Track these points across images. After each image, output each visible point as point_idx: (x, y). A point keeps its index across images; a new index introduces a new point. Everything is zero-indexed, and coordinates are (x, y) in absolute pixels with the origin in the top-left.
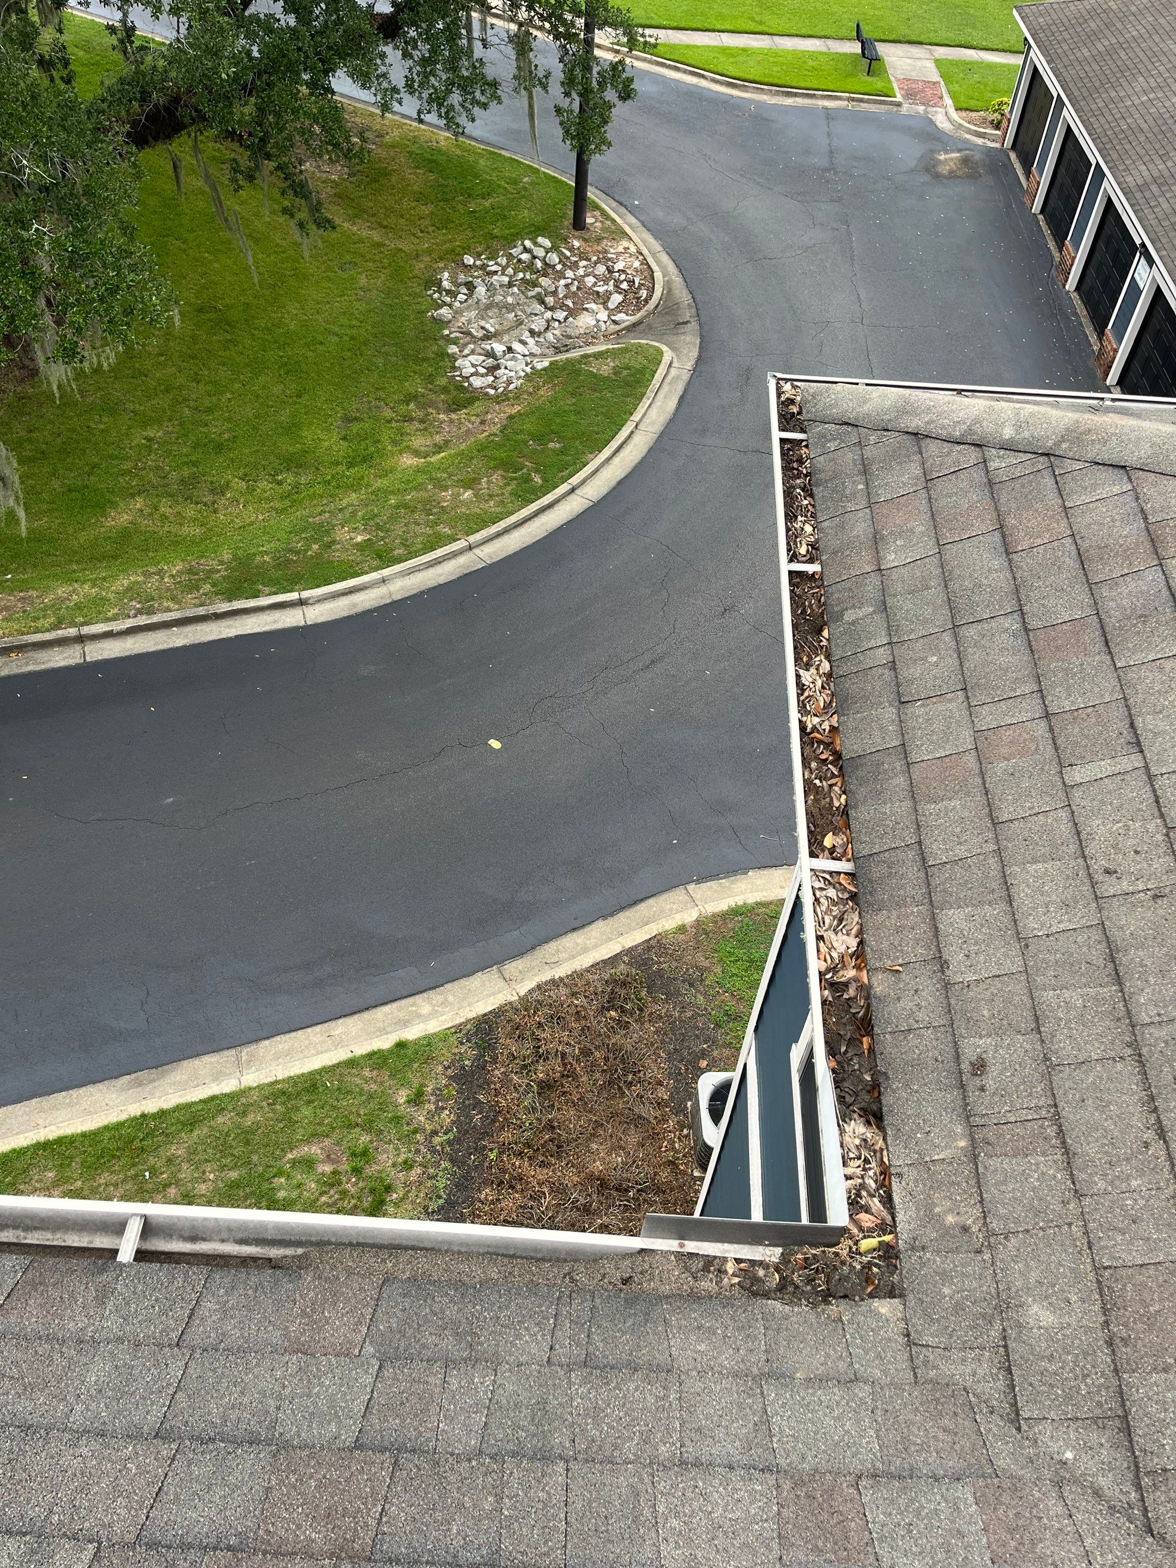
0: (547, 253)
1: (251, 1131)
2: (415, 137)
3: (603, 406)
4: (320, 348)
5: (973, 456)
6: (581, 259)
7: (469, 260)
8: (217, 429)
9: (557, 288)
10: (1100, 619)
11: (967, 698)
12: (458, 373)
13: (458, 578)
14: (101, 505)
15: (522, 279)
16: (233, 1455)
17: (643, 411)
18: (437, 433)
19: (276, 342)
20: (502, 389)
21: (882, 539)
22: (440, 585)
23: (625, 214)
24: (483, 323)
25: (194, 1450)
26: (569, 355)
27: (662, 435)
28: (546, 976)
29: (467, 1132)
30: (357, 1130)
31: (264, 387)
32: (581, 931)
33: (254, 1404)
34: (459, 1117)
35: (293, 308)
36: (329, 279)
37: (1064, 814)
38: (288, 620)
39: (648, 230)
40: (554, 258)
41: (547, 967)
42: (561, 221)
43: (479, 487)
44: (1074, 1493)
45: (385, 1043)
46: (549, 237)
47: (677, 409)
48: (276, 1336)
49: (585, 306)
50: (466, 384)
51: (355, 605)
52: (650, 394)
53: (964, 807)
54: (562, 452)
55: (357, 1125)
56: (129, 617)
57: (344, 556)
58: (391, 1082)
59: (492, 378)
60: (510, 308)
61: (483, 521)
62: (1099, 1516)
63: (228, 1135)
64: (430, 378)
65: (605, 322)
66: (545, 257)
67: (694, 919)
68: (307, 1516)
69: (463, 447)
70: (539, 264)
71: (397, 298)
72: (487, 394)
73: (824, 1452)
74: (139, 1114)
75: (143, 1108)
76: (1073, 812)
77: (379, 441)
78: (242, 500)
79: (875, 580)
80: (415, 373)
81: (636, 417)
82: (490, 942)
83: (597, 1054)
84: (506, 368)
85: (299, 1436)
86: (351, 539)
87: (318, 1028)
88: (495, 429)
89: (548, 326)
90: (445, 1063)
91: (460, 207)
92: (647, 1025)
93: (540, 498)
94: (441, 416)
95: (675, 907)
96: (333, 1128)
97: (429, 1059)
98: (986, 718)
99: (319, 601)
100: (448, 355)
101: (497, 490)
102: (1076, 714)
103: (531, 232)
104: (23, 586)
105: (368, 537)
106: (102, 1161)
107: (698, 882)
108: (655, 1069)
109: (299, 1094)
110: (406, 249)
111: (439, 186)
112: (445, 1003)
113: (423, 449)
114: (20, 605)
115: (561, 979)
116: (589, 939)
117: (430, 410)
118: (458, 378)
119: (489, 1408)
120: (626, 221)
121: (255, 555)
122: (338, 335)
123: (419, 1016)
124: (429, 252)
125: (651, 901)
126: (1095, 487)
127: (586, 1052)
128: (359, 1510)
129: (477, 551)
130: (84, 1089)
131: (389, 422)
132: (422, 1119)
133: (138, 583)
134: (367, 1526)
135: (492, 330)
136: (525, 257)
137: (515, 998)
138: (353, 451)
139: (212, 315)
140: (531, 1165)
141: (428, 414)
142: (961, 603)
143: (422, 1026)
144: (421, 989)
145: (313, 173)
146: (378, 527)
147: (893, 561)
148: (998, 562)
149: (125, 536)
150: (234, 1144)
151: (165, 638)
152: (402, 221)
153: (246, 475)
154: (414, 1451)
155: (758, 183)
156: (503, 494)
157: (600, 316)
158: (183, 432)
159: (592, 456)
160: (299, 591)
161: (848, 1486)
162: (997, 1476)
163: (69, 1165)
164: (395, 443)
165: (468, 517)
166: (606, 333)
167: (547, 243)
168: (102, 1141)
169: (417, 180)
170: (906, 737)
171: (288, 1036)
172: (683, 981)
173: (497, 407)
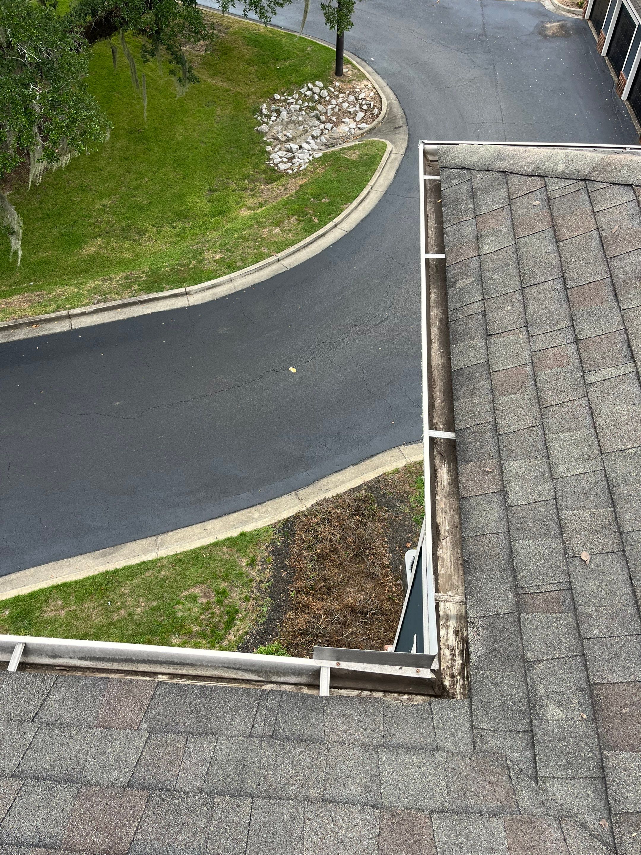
0: (321, 90)
1: (163, 580)
2: (246, 28)
3: (352, 177)
4: (197, 151)
5: (538, 183)
6: (340, 93)
7: (277, 97)
8: (140, 199)
9: (327, 110)
10: (612, 280)
11: (528, 331)
12: (272, 162)
13: (273, 277)
14: (79, 243)
15: (307, 106)
16: (55, 789)
17: (375, 179)
18: (261, 196)
19: (171, 148)
20: (296, 170)
21: (481, 237)
22: (262, 282)
23: (365, 66)
24: (285, 133)
25: (33, 785)
26: (333, 149)
27: (386, 192)
28: (321, 497)
29: (279, 581)
30: (220, 580)
31: (166, 174)
32: (340, 473)
33: (72, 758)
34: (274, 573)
35: (180, 128)
36: (200, 111)
37: (584, 401)
38: (179, 303)
39: (379, 74)
40: (325, 93)
41: (322, 492)
42: (329, 72)
43: (284, 226)
44: (568, 825)
45: (235, 533)
46: (322, 81)
47: (395, 177)
48: (90, 718)
49: (343, 120)
50: (276, 168)
51: (216, 294)
52: (379, 169)
53: (523, 398)
54: (329, 204)
55: (220, 577)
56: (94, 304)
57: (209, 267)
58: (238, 554)
59: (291, 164)
60: (300, 123)
61: (286, 245)
62: (583, 841)
63: (151, 582)
64: (256, 166)
65: (354, 129)
66: (320, 93)
67: (404, 465)
68: (94, 827)
69: (275, 203)
70: (316, 97)
71: (238, 120)
72: (288, 173)
73: (412, 795)
74: (104, 571)
75: (107, 568)
76: (589, 400)
77: (228, 202)
78: (154, 238)
79: (476, 261)
80: (248, 162)
81: (372, 183)
82: (291, 478)
83: (349, 540)
84: (298, 158)
85: (95, 778)
86: (213, 257)
87: (199, 525)
88: (292, 193)
89: (322, 133)
90: (267, 544)
91: (272, 66)
92: (377, 524)
93: (317, 230)
94: (263, 187)
95: (393, 459)
96: (207, 579)
97: (258, 542)
98: (539, 344)
99: (196, 292)
100: (266, 152)
101: (293, 227)
102: (594, 339)
103: (312, 79)
104: (38, 288)
105: (222, 256)
106: (86, 596)
107: (407, 444)
108: (382, 547)
109: (188, 561)
110: (242, 92)
111: (260, 55)
112: (267, 512)
113: (252, 206)
114: (37, 299)
115: (330, 499)
116: (345, 477)
117: (256, 184)
118: (272, 165)
119: (210, 763)
120: (366, 70)
121: (161, 268)
122: (205, 143)
123: (253, 519)
124: (255, 93)
125: (380, 456)
126: (612, 198)
127: (343, 538)
128: (125, 825)
129: (282, 262)
130: (76, 557)
131: (234, 191)
132: (255, 574)
133: (99, 285)
134: (128, 835)
135: (291, 136)
136: (309, 93)
137: (305, 509)
138: (214, 208)
139: (137, 135)
140: (313, 600)
141: (255, 186)
142: (527, 274)
143: (254, 524)
144: (254, 504)
145: (191, 51)
146: (228, 250)
147: (487, 250)
148: (551, 248)
149: (92, 259)
150: (154, 587)
151: (114, 315)
152: (240, 76)
153: (156, 224)
154: (162, 789)
155: (442, 44)
156: (297, 229)
157: (351, 126)
158: (122, 201)
159: (346, 206)
160: (185, 287)
161: (425, 818)
162: (520, 814)
163: (69, 598)
164: (237, 203)
165: (277, 243)
166: (355, 135)
167: (321, 84)
168: (86, 585)
169: (248, 52)
170: (490, 356)
171: (183, 529)
172: (397, 500)
173: (293, 180)
